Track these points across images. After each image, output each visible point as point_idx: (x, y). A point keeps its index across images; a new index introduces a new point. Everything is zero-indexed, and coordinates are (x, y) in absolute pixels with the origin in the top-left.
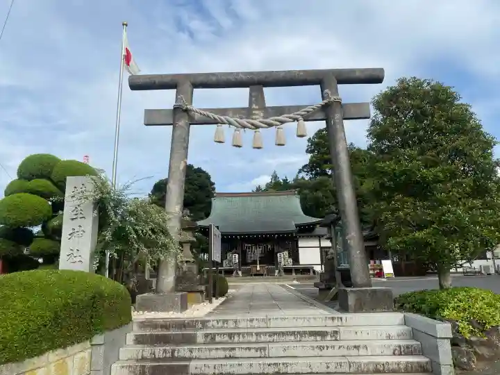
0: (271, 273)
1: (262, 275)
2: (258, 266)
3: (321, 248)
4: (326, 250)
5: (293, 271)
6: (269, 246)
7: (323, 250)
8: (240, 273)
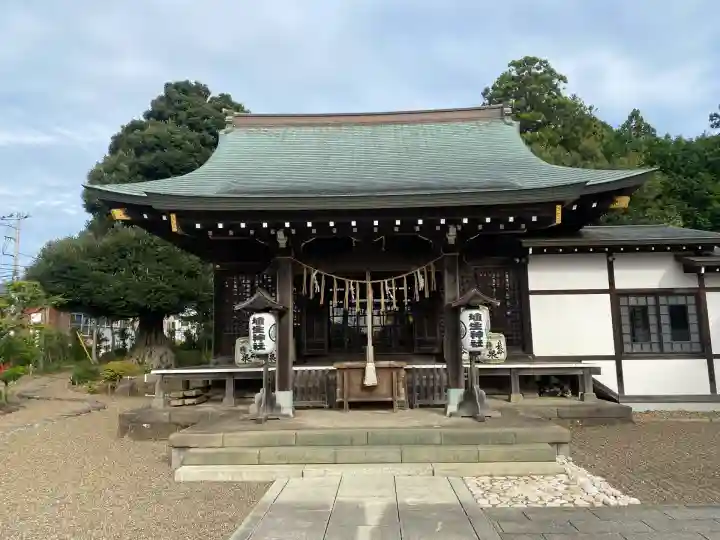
0: (424, 395)
1: (387, 405)
2: (371, 367)
3: (617, 296)
4: (633, 301)
5: (515, 384)
6: (422, 282)
7: (623, 301)
8: (284, 398)
